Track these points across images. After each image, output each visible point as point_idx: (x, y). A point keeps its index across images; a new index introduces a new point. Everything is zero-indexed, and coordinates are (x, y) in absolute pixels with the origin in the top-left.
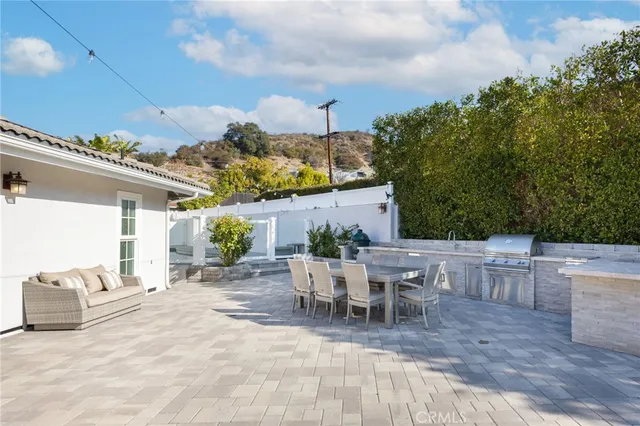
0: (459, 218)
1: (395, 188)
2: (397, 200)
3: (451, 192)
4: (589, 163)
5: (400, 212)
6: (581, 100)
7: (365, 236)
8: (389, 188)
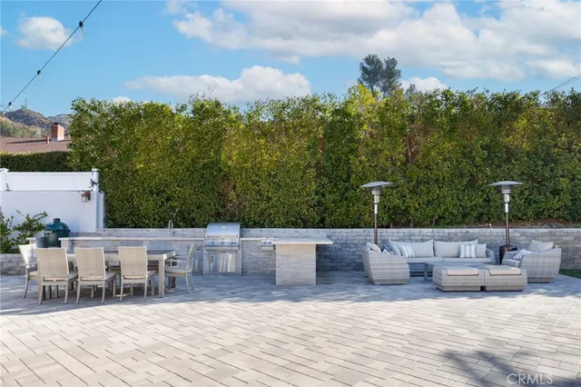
0: (173, 209)
1: (101, 176)
2: (102, 188)
3: (166, 186)
4: (270, 175)
5: (106, 201)
6: (265, 132)
7: (64, 226)
8: (94, 175)
